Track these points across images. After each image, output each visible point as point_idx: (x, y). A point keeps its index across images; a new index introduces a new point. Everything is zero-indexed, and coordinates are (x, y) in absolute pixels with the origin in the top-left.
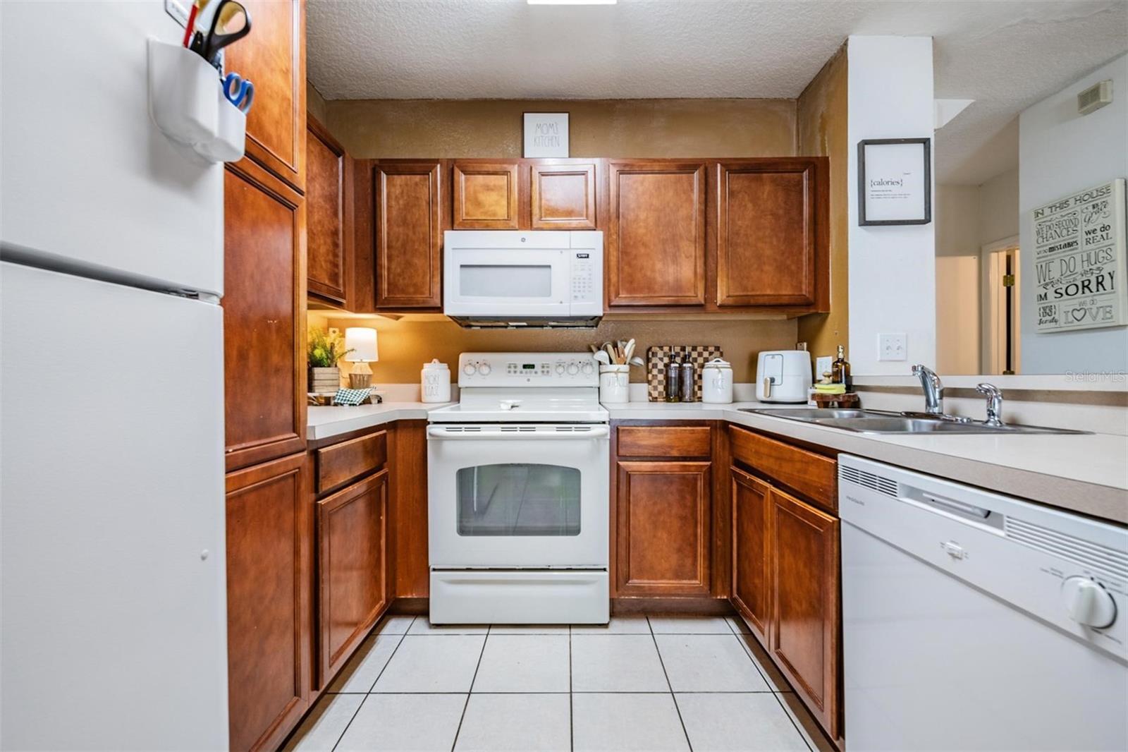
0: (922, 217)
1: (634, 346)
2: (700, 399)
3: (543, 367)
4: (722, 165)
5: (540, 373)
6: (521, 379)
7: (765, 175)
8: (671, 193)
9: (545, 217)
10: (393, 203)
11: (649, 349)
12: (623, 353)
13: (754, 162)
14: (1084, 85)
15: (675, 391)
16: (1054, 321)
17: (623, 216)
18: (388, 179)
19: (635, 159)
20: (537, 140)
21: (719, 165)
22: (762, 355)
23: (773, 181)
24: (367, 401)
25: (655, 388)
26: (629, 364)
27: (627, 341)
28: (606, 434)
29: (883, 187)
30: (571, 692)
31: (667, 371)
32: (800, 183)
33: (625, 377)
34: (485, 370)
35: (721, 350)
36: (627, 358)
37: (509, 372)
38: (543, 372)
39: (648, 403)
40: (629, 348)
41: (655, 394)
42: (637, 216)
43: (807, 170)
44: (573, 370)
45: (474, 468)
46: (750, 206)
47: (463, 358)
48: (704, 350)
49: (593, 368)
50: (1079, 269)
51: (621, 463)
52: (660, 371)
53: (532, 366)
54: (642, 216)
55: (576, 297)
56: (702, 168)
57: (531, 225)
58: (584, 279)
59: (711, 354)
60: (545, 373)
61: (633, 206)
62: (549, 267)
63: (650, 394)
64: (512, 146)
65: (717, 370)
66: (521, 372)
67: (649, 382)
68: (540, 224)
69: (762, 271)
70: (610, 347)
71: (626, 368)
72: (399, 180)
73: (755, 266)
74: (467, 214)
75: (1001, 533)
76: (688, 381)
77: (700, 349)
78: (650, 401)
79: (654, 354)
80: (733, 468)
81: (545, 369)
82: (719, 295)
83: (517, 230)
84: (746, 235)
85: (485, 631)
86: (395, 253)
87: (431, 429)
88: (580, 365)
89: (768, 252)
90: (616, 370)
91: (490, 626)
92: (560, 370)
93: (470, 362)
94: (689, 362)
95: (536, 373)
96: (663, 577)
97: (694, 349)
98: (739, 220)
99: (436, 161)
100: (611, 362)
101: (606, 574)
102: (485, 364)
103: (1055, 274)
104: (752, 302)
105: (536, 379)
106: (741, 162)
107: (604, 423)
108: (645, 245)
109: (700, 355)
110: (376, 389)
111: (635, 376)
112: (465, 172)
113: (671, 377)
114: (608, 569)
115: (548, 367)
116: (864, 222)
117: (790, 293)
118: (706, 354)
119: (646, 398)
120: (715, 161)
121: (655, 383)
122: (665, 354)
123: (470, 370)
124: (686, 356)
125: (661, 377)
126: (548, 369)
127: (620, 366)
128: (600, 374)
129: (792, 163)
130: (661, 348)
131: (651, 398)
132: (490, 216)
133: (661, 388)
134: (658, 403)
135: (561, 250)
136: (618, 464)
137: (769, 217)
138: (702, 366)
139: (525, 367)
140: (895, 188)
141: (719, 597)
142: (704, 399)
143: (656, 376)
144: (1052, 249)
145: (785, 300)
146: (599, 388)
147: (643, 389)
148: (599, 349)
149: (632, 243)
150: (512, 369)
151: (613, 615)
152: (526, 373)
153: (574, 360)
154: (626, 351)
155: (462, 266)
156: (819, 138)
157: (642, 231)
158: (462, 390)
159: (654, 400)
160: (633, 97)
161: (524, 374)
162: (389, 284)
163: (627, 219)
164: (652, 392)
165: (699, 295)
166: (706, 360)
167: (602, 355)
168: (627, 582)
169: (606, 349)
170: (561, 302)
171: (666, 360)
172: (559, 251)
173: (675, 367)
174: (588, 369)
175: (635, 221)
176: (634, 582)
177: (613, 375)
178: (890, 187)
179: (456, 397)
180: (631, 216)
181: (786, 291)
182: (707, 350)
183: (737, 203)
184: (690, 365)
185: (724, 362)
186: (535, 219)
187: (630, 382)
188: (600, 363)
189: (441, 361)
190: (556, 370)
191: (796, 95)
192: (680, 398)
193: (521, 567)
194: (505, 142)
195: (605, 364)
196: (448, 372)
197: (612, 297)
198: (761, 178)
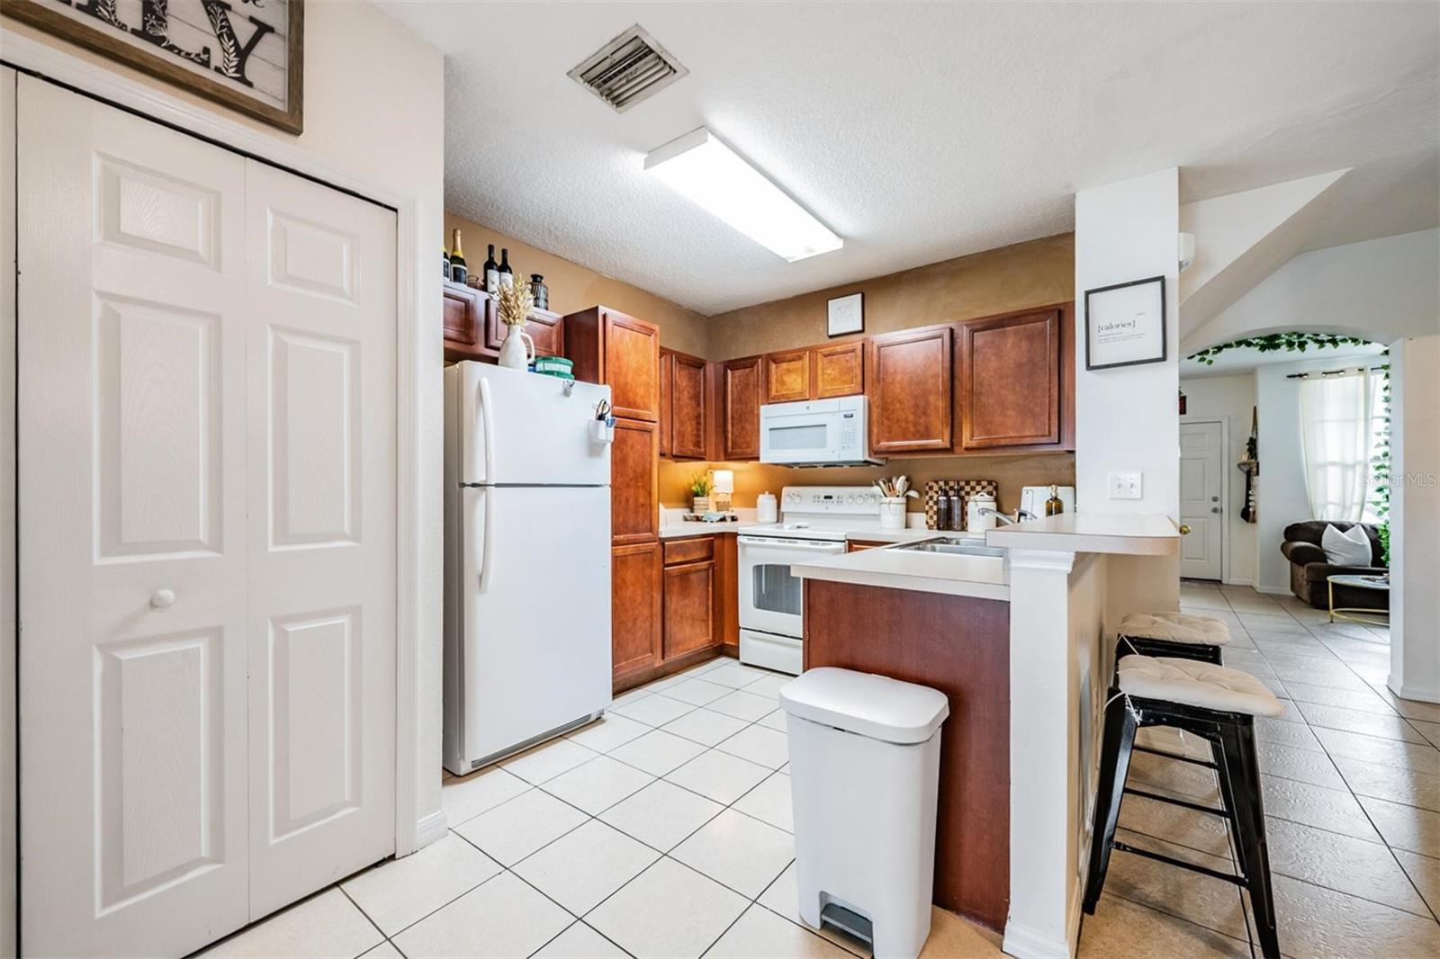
0: (1159, 356)
1: (904, 481)
2: (966, 529)
3: (838, 498)
4: (967, 326)
5: (836, 502)
6: (822, 507)
7: (1008, 329)
8: (922, 357)
9: (827, 387)
10: (734, 389)
12: (896, 487)
13: (996, 318)
15: (946, 522)
18: (732, 375)
20: (838, 315)
21: (964, 327)
22: (1025, 490)
23: (1016, 333)
24: (723, 520)
25: (931, 518)
26: (904, 496)
27: (898, 478)
28: (841, 549)
29: (1113, 331)
31: (938, 504)
32: (1044, 330)
33: (901, 508)
34: (797, 500)
36: (900, 491)
37: (814, 501)
38: (838, 501)
41: (930, 523)
42: (895, 379)
43: (1052, 317)
45: (764, 565)
46: (993, 358)
47: (786, 490)
48: (977, 484)
49: (876, 499)
52: (934, 503)
53: (831, 497)
54: (899, 378)
55: (843, 447)
56: (948, 332)
57: (816, 395)
58: (850, 433)
60: (840, 502)
61: (892, 370)
62: (825, 425)
63: (927, 523)
64: (821, 326)
65: (975, 503)
66: (823, 502)
67: (927, 513)
68: (822, 394)
69: (1005, 415)
70: (883, 483)
71: (901, 500)
72: (738, 373)
73: (998, 412)
74: (777, 392)
76: (955, 514)
77: (973, 483)
78: (927, 529)
79: (930, 488)
81: (840, 500)
82: (964, 439)
83: (808, 400)
84: (990, 385)
85: (767, 672)
86: (735, 422)
87: (740, 539)
88: (864, 497)
89: (1011, 398)
90: (891, 501)
91: (771, 670)
92: (849, 501)
93: (789, 493)
95: (833, 502)
97: (968, 483)
99: (759, 357)
100: (885, 495)
102: (798, 495)
104: (994, 444)
105: (832, 507)
106: (983, 321)
108: (900, 402)
109: (973, 488)
111: (911, 507)
112: (775, 363)
113: (941, 509)
115: (841, 498)
116: (1089, 367)
119: (923, 523)
120: (962, 323)
121: (931, 513)
122: (940, 488)
123: (788, 500)
125: (935, 508)
127: (891, 498)
128: (876, 504)
130: (937, 482)
131: (928, 526)
132: (791, 391)
133: (935, 518)
134: (933, 531)
135: (834, 413)
137: (1013, 366)
139: (826, 497)
140: (1127, 330)
142: (969, 529)
143: (932, 507)
147: (922, 517)
148: (871, 484)
149: (890, 401)
150: (816, 499)
152: (826, 502)
155: (771, 429)
157: (898, 390)
158: (785, 515)
159: (931, 527)
162: (732, 442)
163: (887, 382)
165: (946, 442)
167: (876, 489)
169: (878, 485)
170: (834, 451)
171: (940, 493)
172: (832, 413)
173: (944, 500)
174: (872, 501)
175: (892, 383)
177: (886, 505)
178: (1120, 330)
179: (780, 518)
182: (980, 485)
185: (987, 497)
186: (818, 390)
187: (906, 512)
188: (875, 495)
189: (770, 493)
190: (847, 500)
192: (950, 527)
193: (790, 635)
194: (817, 324)
195: (879, 496)
196: (775, 501)
197: (874, 445)
198: (1004, 332)
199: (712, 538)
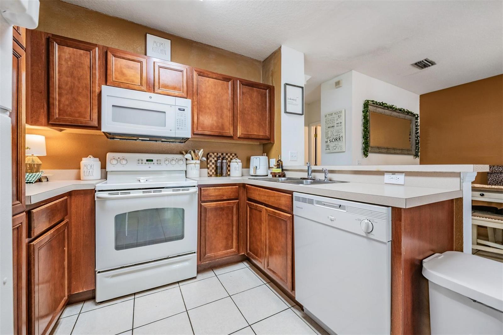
0: (301, 113)
1: (203, 152)
2: (229, 175)
3: (157, 161)
4: (239, 81)
5: (156, 163)
6: (146, 167)
7: (254, 88)
8: (220, 89)
9: (162, 88)
10: (63, 63)
11: (208, 154)
12: (198, 155)
13: (251, 83)
14: (336, 80)
15: (219, 172)
16: (329, 149)
17: (200, 94)
18: (59, 48)
19: (204, 70)
20: (154, 49)
21: (238, 81)
22: (252, 157)
23: (257, 91)
24: (40, 180)
25: (211, 171)
26: (200, 160)
27: (200, 150)
28: (197, 191)
29: (291, 101)
30: (187, 311)
31: (216, 164)
32: (266, 94)
33: (198, 166)
34: (124, 162)
35: (237, 155)
36: (199, 157)
37: (139, 163)
38: (158, 163)
39: (208, 177)
40: (201, 153)
41: (211, 173)
42: (206, 96)
43: (268, 90)
44: (174, 162)
45: (126, 213)
46: (249, 99)
47: (109, 155)
48: (231, 155)
49: (183, 162)
50: (335, 134)
51: (202, 204)
52: (213, 163)
53: (152, 160)
54: (208, 96)
55: (178, 128)
56: (232, 80)
57: (154, 90)
58: (182, 120)
59: (233, 157)
60: (159, 164)
61: (204, 90)
62: (165, 112)
63: (209, 173)
64: (139, 48)
65: (236, 163)
66: (145, 163)
67: (208, 168)
68: (159, 91)
69: (253, 125)
70: (192, 152)
71: (199, 162)
72: (68, 50)
73: (251, 123)
74: (116, 78)
75: (345, 211)
76: (225, 168)
77: (229, 154)
78: (208, 176)
79: (211, 156)
80: (248, 202)
81: (159, 162)
82: (238, 133)
83: (146, 92)
84: (248, 111)
85: (133, 297)
86: (64, 92)
87: (98, 194)
88: (177, 160)
89: (255, 118)
90: (194, 163)
91: (135, 294)
92: (167, 162)
93: (114, 158)
94: (225, 160)
95: (154, 164)
96: (220, 250)
97: (227, 154)
98: (245, 104)
99: (96, 45)
100: (192, 159)
101: (196, 254)
102: (123, 159)
103: (329, 135)
104: (250, 137)
105: (153, 167)
106: (246, 81)
107: (194, 186)
109: (229, 157)
110: (44, 173)
111: (203, 166)
112: (115, 56)
113: (218, 166)
114: (196, 252)
115: (160, 161)
116: (286, 112)
117: (263, 135)
118: (231, 157)
119: (207, 175)
120: (237, 79)
121: (211, 168)
122: (215, 156)
123: (114, 162)
124: (224, 157)
125: (213, 166)
126: (160, 162)
128: (186, 164)
129: (264, 86)
130: (213, 153)
131: (209, 175)
132: (130, 82)
133: (213, 171)
134: (212, 177)
135: (171, 106)
136: (201, 204)
137: (256, 105)
138: (230, 162)
139: (147, 160)
141: (241, 254)
142: (231, 175)
143: (211, 165)
144: (329, 127)
145: (261, 137)
146: (186, 171)
147: (206, 171)
148: (187, 153)
149: (203, 107)
150: (140, 162)
151: (198, 272)
152: (148, 164)
153: (174, 158)
154: (199, 154)
155: (113, 106)
156: (271, 79)
157: (208, 102)
158: (108, 173)
159: (211, 176)
160: (201, 42)
161: (147, 164)
162: (59, 110)
163: (201, 96)
164: (210, 172)
165: (231, 132)
166: (231, 159)
167: (188, 156)
168: (205, 256)
169: (190, 153)
170: (171, 130)
171: (216, 159)
172: (170, 106)
173: (219, 162)
174: (181, 162)
175: (205, 97)
176: (208, 255)
177: (194, 165)
178: (293, 101)
179: (105, 176)
180: (203, 95)
181: (261, 134)
182: (232, 155)
183: (245, 97)
184: (226, 161)
185: (239, 160)
186: (156, 88)
187: (200, 168)
188: (187, 159)
189: (95, 157)
190: (164, 162)
191: (262, 60)
192: (221, 175)
193: (153, 260)
194: (135, 45)
195: (189, 160)
196: (99, 163)
197: (195, 130)
198: (253, 89)
199: (66, 198)
